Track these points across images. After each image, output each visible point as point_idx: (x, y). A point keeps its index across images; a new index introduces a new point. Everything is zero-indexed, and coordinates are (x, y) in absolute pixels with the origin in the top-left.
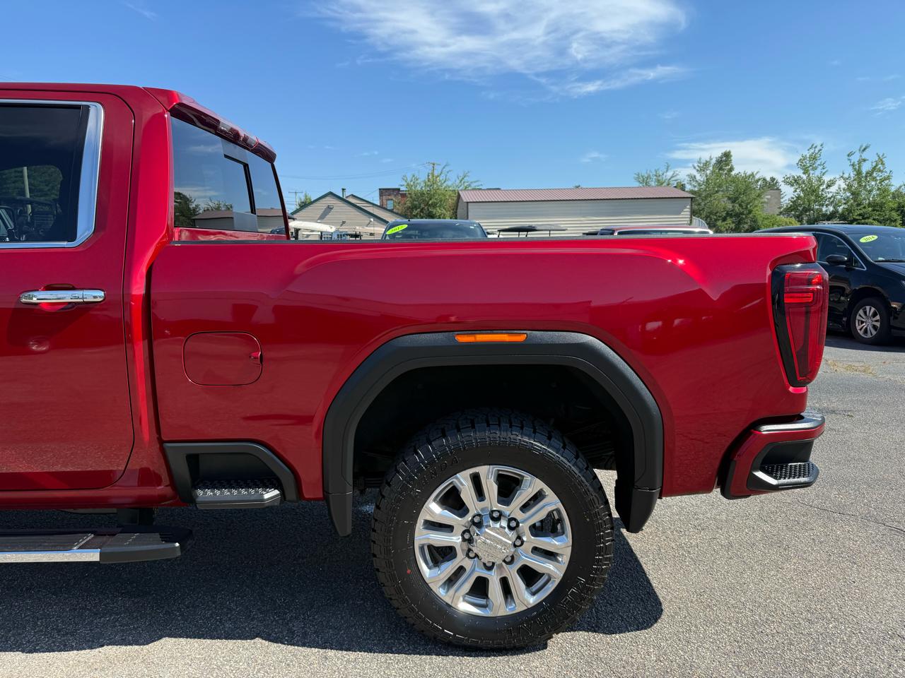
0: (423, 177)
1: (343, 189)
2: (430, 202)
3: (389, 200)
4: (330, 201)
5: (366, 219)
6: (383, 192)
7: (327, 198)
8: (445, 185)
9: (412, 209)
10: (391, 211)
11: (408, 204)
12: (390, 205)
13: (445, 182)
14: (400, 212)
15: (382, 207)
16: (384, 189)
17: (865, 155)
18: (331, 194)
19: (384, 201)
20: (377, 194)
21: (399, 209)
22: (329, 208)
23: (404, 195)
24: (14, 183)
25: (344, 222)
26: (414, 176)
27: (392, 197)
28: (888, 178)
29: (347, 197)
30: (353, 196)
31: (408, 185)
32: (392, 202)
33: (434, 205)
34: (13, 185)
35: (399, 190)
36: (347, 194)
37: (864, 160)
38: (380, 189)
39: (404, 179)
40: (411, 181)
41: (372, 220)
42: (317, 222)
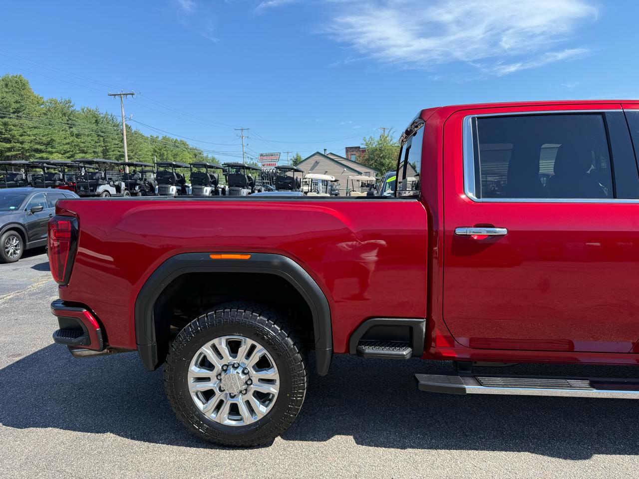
0: (377, 138)
1: (325, 150)
2: (381, 155)
3: (352, 155)
4: (317, 158)
5: (341, 169)
7: (316, 156)
8: (391, 142)
9: (369, 160)
10: (355, 162)
11: (367, 157)
12: (353, 158)
13: (391, 141)
14: (359, 162)
15: (347, 159)
16: (349, 148)
18: (318, 153)
19: (349, 155)
20: (345, 150)
21: (360, 160)
22: (317, 163)
23: (364, 151)
24: (113, 151)
25: (326, 172)
26: (371, 137)
27: (355, 153)
29: (327, 155)
30: (331, 153)
31: (367, 143)
32: (354, 156)
33: (384, 157)
34: (112, 153)
35: (359, 147)
36: (328, 152)
38: (346, 148)
39: (364, 139)
40: (369, 141)
41: (345, 169)
42: (309, 173)
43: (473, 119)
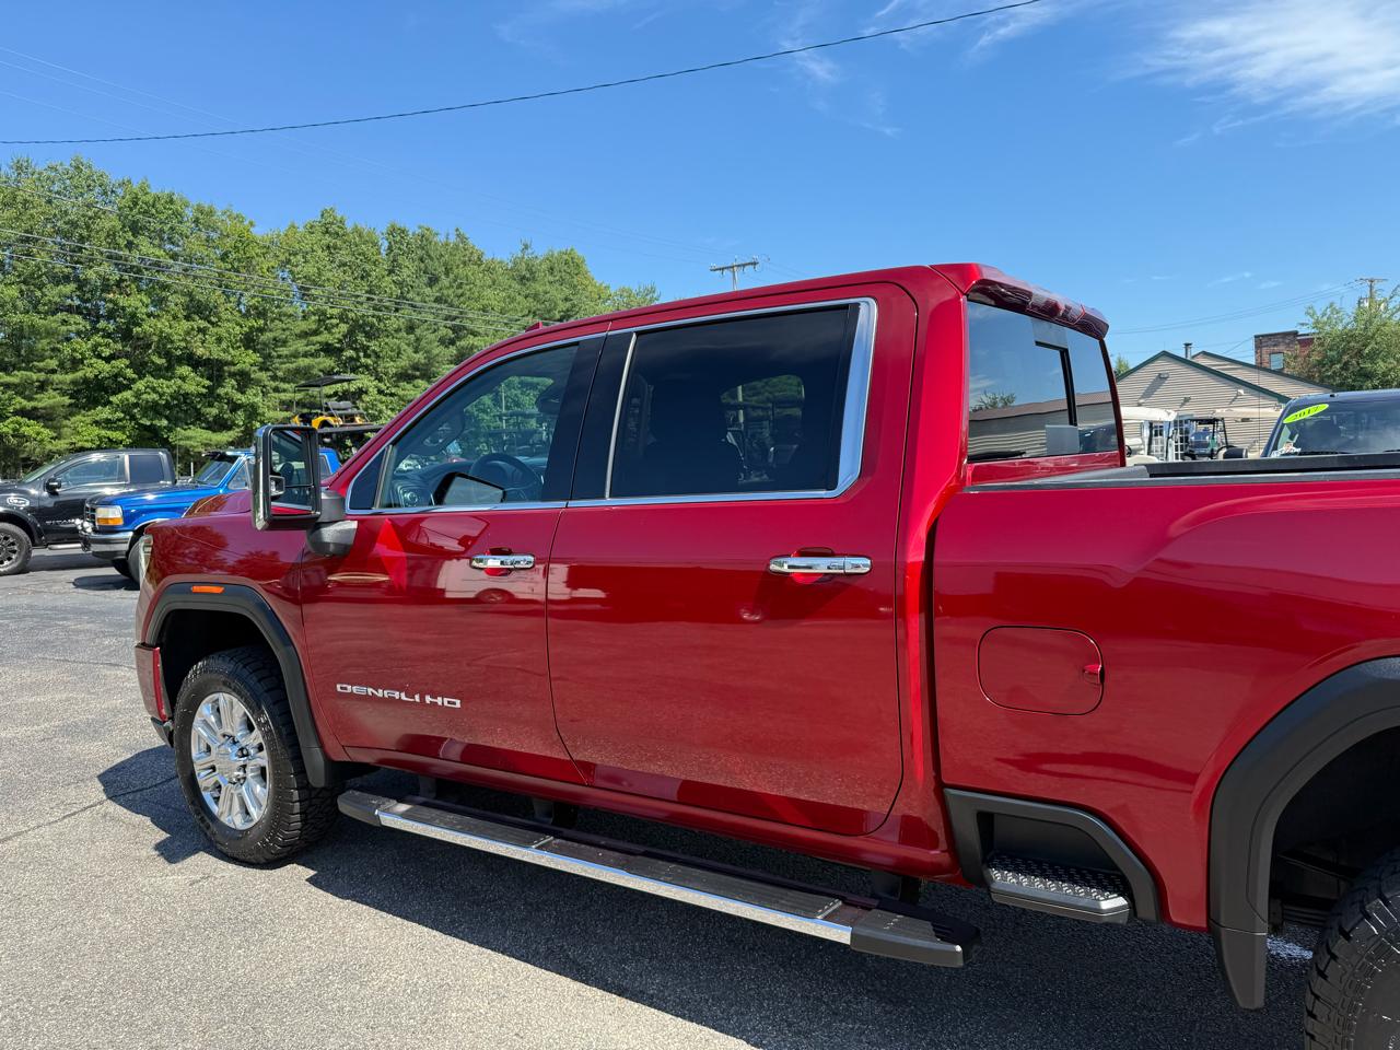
0: (1350, 308)
1: (1187, 345)
2: (1365, 351)
3: (1275, 353)
4: (1163, 366)
5: (1228, 391)
6: (1261, 341)
7: (1158, 362)
9: (1323, 365)
10: (1279, 373)
11: (1315, 358)
12: (1276, 362)
14: (1296, 373)
15: (1259, 367)
16: (1262, 336)
18: (1165, 354)
19: (1266, 357)
20: (1252, 344)
21: (1295, 367)
22: (1161, 378)
23: (1306, 342)
25: (1187, 403)
26: (1329, 306)
27: (1281, 348)
29: (1193, 357)
30: (1205, 354)
31: (1317, 322)
32: (1281, 356)
33: (1372, 357)
35: (1295, 334)
36: (1194, 351)
38: (1256, 337)
39: (1307, 313)
40: (1324, 315)
41: (1241, 391)
42: (1140, 405)
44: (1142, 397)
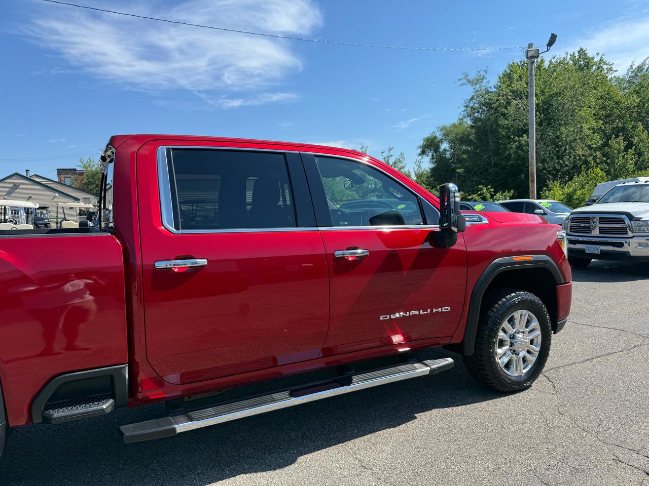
1: (27, 171)
3: (66, 178)
4: (16, 180)
5: (51, 194)
6: (60, 172)
7: (14, 178)
9: (89, 184)
11: (85, 180)
12: (68, 182)
14: (77, 187)
15: (60, 183)
16: (61, 169)
17: (392, 152)
18: (17, 174)
19: (62, 179)
20: (56, 173)
21: (77, 184)
22: (15, 186)
23: (81, 174)
25: (30, 197)
26: (90, 159)
27: (70, 175)
28: (403, 167)
29: (31, 177)
30: (36, 176)
32: (69, 179)
35: (75, 170)
36: (31, 174)
37: (391, 156)
38: (57, 169)
39: (80, 161)
40: (87, 163)
41: (57, 194)
42: (5, 199)
43: (168, 150)
44: (6, 195)
